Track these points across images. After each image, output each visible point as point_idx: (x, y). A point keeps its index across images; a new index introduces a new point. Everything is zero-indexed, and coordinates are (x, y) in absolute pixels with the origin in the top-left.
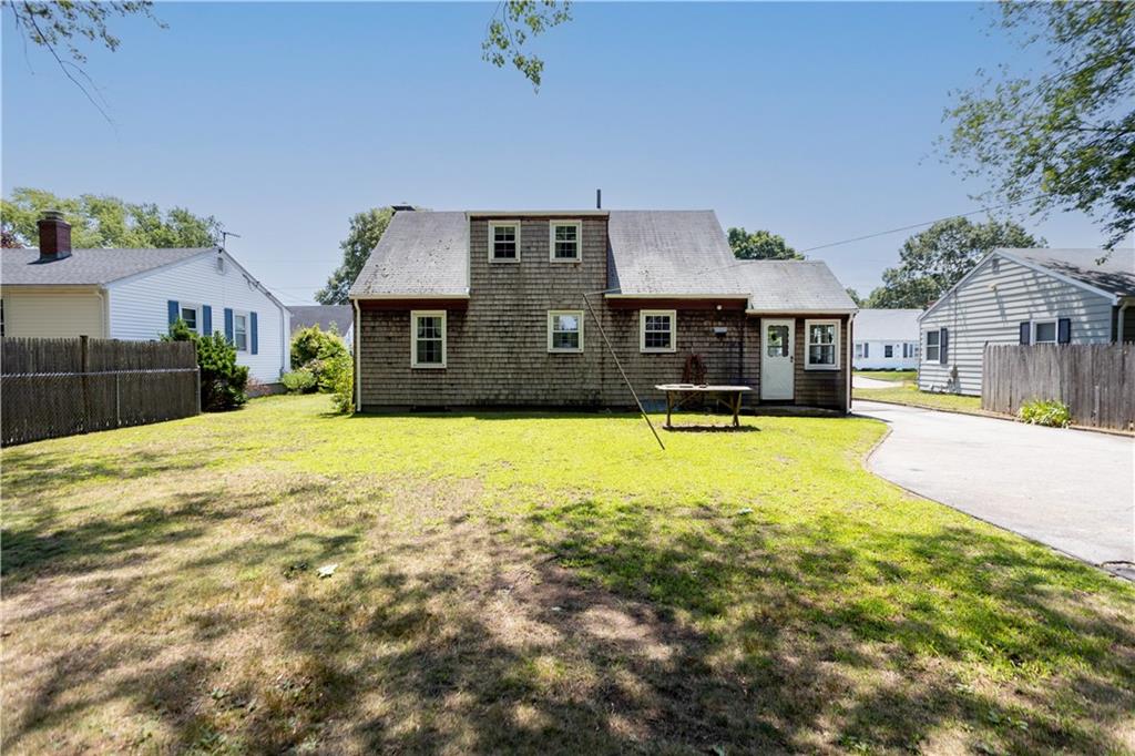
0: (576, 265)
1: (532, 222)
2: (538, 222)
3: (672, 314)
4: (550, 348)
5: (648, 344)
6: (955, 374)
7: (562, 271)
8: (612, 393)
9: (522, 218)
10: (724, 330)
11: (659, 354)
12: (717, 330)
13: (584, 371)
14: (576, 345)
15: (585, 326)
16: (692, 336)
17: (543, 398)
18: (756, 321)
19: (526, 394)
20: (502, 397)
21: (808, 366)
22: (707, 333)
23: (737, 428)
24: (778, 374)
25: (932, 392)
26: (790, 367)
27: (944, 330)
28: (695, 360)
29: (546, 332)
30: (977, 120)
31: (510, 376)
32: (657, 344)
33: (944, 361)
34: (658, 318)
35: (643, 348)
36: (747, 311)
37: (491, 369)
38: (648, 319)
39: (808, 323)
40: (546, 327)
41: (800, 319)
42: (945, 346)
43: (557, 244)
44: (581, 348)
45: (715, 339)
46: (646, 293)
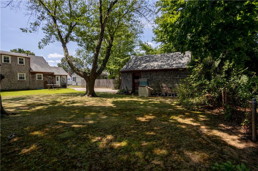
0: (24, 65)
1: (13, 57)
2: (15, 57)
3: (42, 74)
4: (18, 79)
5: (38, 79)
6: (77, 83)
7: (21, 66)
8: (32, 86)
9: (11, 56)
10: (50, 77)
11: (40, 81)
12: (49, 77)
13: (26, 84)
14: (24, 79)
15: (26, 76)
16: (45, 78)
17: (17, 88)
18: (55, 76)
19: (13, 88)
20: (7, 89)
21: (62, 82)
22: (48, 77)
23: (58, 89)
24: (58, 83)
25: (74, 86)
26: (60, 82)
27: (75, 77)
28: (46, 81)
29: (17, 77)
30: (79, 52)
31: (9, 85)
32: (39, 79)
33: (75, 81)
34: (39, 75)
35: (37, 80)
36: (54, 74)
37: (4, 83)
38: (38, 75)
39: (62, 76)
40: (17, 76)
41: (61, 76)
42: (75, 79)
43: (19, 61)
44: (25, 79)
45: (49, 78)
46: (38, 71)
